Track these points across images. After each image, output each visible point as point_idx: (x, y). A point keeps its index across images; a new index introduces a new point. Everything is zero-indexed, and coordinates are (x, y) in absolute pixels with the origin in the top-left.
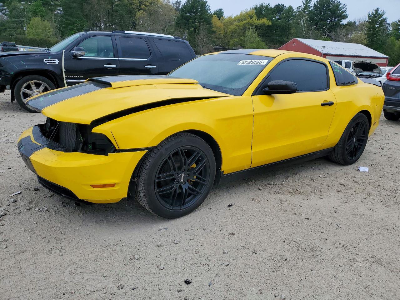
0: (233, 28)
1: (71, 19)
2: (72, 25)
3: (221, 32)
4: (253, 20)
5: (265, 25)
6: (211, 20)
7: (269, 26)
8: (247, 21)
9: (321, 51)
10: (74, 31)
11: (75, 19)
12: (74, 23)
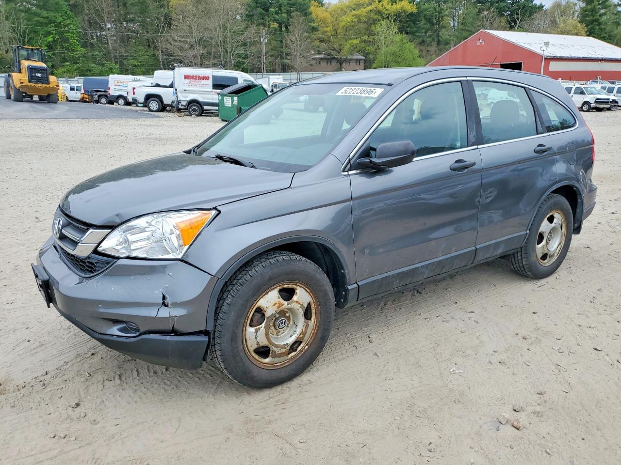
0: (349, 20)
1: (45, 13)
2: (46, 25)
3: (328, 29)
4: (384, 4)
5: (405, 12)
6: (309, 7)
7: (412, 14)
8: (372, 7)
9: (541, 52)
10: (52, 36)
11: (52, 14)
12: (51, 22)
